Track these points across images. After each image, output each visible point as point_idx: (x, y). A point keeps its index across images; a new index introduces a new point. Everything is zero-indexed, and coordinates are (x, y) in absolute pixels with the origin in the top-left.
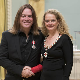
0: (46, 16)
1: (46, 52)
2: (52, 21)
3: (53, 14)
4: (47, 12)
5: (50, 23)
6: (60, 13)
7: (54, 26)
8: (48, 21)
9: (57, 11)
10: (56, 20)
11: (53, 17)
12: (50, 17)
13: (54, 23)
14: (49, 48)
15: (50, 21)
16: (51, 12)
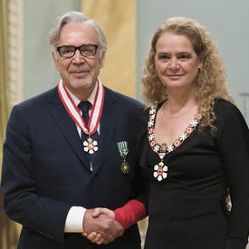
0: (161, 40)
1: (161, 164)
2: (179, 58)
3: (184, 34)
4: (163, 27)
5: (173, 65)
6: (208, 33)
7: (185, 73)
8: (165, 56)
9: (197, 25)
10: (194, 55)
11: (184, 46)
12: (175, 43)
13: (185, 64)
14: (170, 149)
15: (174, 58)
16: (177, 29)
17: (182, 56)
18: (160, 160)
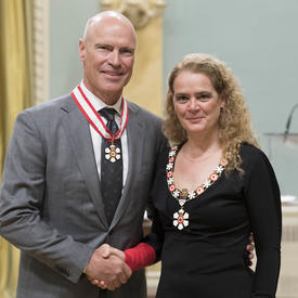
1: (181, 211)
2: (198, 98)
3: (202, 72)
4: (180, 66)
5: (193, 106)
6: (228, 69)
8: (184, 97)
9: (216, 61)
10: (215, 94)
11: (204, 84)
12: (193, 82)
13: (205, 104)
14: (192, 196)
15: (193, 99)
16: (195, 67)
17: (202, 96)
18: (180, 207)
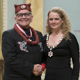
3: (57, 12)
15: (54, 20)
17: (57, 19)
18: (50, 51)
